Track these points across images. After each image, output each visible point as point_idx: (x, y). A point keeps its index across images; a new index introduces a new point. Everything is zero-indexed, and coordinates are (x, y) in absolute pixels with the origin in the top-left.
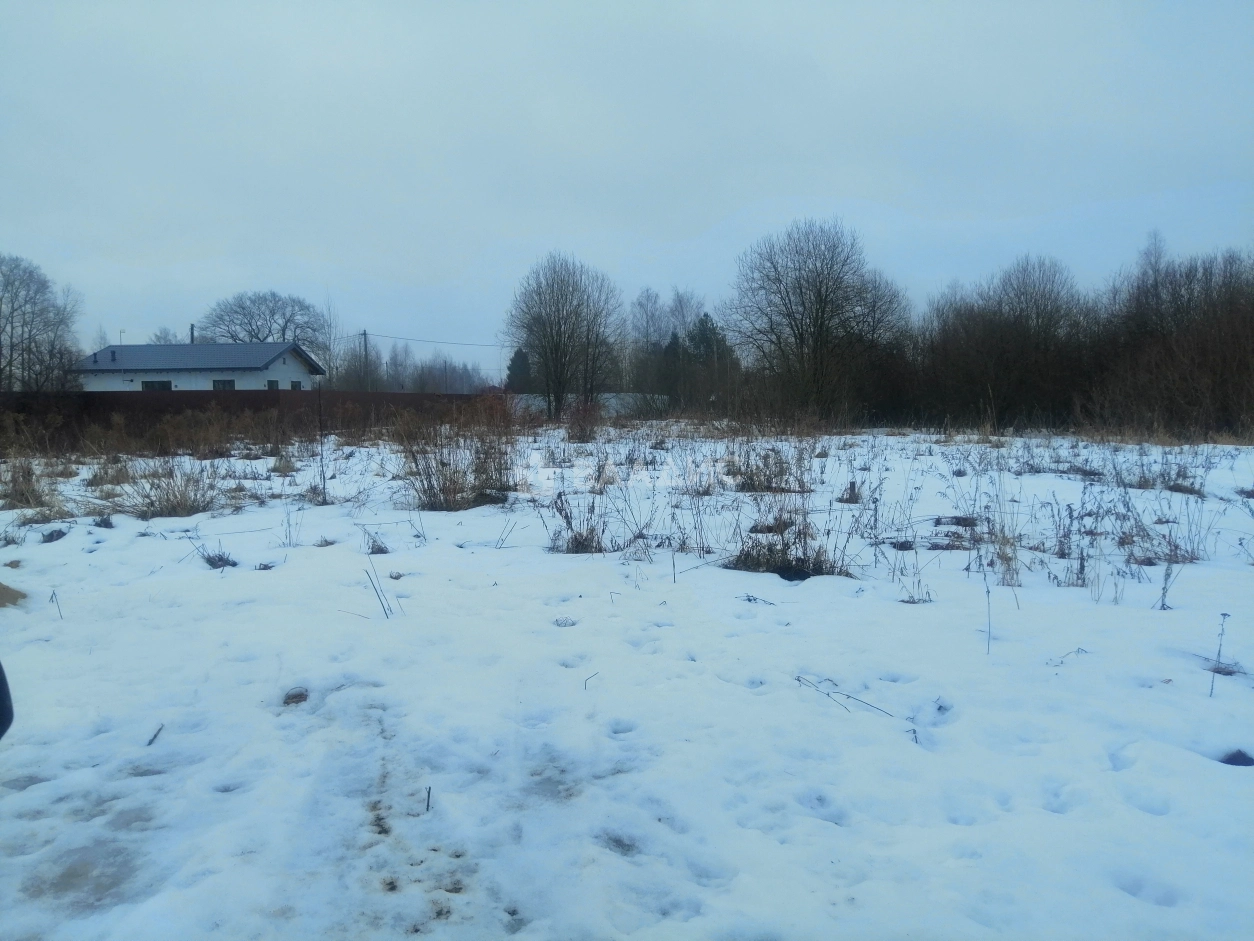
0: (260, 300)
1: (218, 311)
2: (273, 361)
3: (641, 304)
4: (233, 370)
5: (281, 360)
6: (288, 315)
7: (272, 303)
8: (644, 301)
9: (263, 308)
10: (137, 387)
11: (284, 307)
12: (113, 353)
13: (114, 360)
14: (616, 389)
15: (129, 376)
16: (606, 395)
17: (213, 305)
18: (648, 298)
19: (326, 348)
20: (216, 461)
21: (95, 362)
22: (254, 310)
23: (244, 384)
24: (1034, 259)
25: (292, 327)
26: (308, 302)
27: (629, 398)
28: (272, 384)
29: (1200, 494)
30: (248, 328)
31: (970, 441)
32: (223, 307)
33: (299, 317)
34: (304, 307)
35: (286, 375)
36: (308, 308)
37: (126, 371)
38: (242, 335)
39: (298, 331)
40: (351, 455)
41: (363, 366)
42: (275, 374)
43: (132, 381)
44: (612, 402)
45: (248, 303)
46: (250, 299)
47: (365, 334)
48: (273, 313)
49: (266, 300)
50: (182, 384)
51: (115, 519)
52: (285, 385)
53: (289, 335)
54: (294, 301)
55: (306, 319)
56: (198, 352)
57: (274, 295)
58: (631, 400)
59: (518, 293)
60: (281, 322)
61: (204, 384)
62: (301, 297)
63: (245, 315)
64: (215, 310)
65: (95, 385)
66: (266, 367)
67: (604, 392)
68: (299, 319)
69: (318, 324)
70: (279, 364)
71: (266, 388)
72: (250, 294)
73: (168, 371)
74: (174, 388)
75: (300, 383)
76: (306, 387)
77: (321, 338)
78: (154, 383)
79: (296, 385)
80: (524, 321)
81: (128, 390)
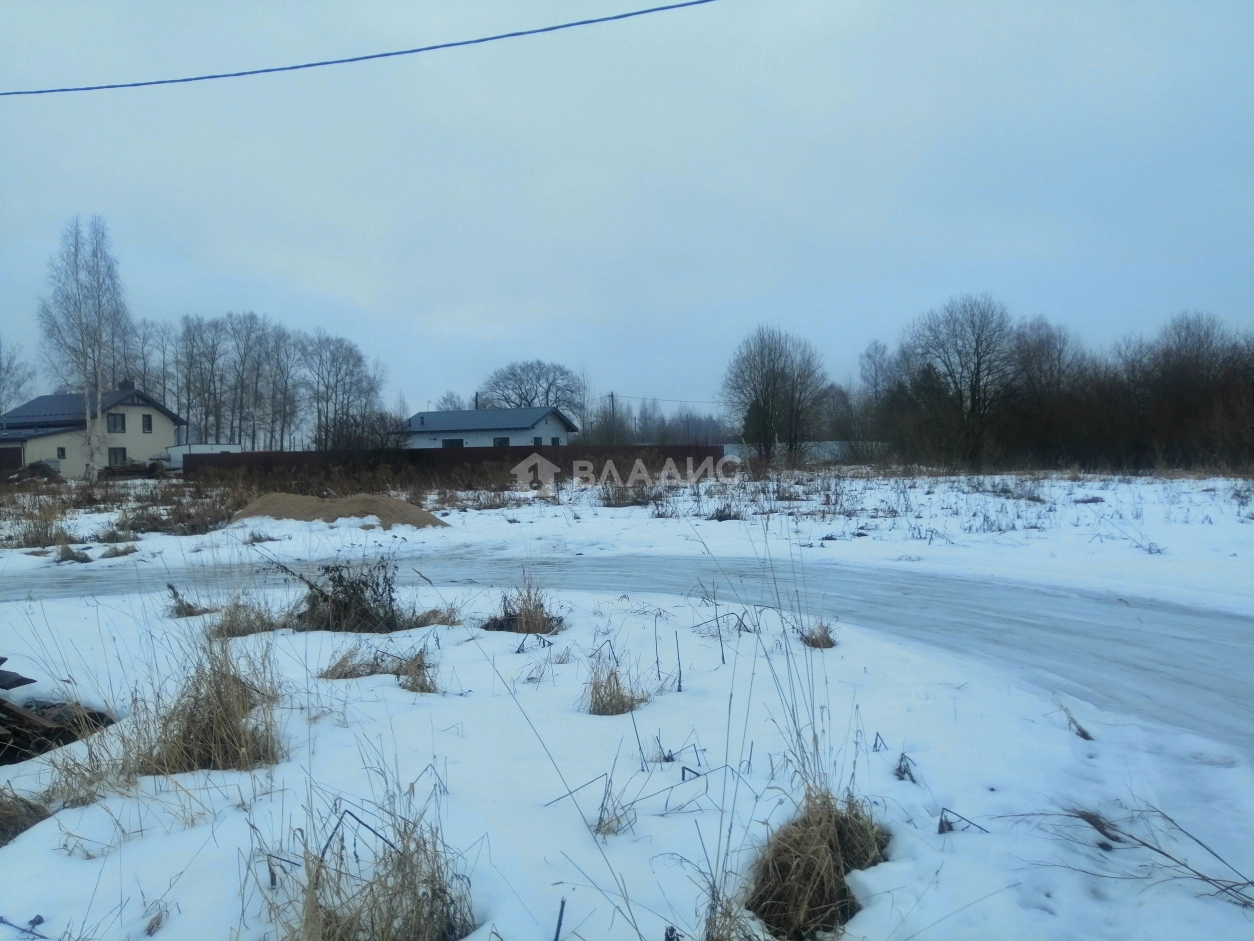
0: (528, 368)
1: (495, 379)
2: (537, 422)
3: (869, 356)
4: (508, 429)
5: (544, 421)
6: (551, 380)
7: (538, 370)
8: (873, 353)
9: (531, 374)
10: (438, 445)
11: (547, 373)
12: (422, 418)
13: (422, 423)
14: (818, 438)
15: (433, 436)
16: (810, 444)
17: (492, 374)
18: (876, 349)
19: (582, 407)
21: (411, 426)
22: (524, 376)
23: (516, 441)
25: (554, 389)
26: (566, 369)
28: (537, 440)
30: (519, 391)
32: (499, 375)
33: (560, 381)
34: (564, 373)
35: (547, 433)
36: (567, 373)
37: (432, 432)
38: (514, 397)
39: (559, 393)
41: (611, 422)
42: (538, 433)
43: (435, 440)
45: (519, 371)
46: (520, 367)
47: (612, 396)
48: (538, 379)
49: (533, 367)
50: (471, 442)
53: (552, 396)
54: (555, 367)
55: (565, 382)
56: (480, 415)
57: (539, 363)
58: (836, 447)
60: (545, 385)
61: (487, 442)
62: (561, 364)
63: (516, 381)
64: (492, 378)
66: (533, 427)
67: (809, 441)
68: (560, 382)
69: (574, 387)
70: (542, 424)
71: (532, 443)
72: (520, 363)
73: (461, 431)
74: (465, 446)
75: (558, 439)
76: (563, 442)
77: (577, 399)
78: (451, 441)
79: (555, 441)
80: (737, 384)
81: (433, 447)
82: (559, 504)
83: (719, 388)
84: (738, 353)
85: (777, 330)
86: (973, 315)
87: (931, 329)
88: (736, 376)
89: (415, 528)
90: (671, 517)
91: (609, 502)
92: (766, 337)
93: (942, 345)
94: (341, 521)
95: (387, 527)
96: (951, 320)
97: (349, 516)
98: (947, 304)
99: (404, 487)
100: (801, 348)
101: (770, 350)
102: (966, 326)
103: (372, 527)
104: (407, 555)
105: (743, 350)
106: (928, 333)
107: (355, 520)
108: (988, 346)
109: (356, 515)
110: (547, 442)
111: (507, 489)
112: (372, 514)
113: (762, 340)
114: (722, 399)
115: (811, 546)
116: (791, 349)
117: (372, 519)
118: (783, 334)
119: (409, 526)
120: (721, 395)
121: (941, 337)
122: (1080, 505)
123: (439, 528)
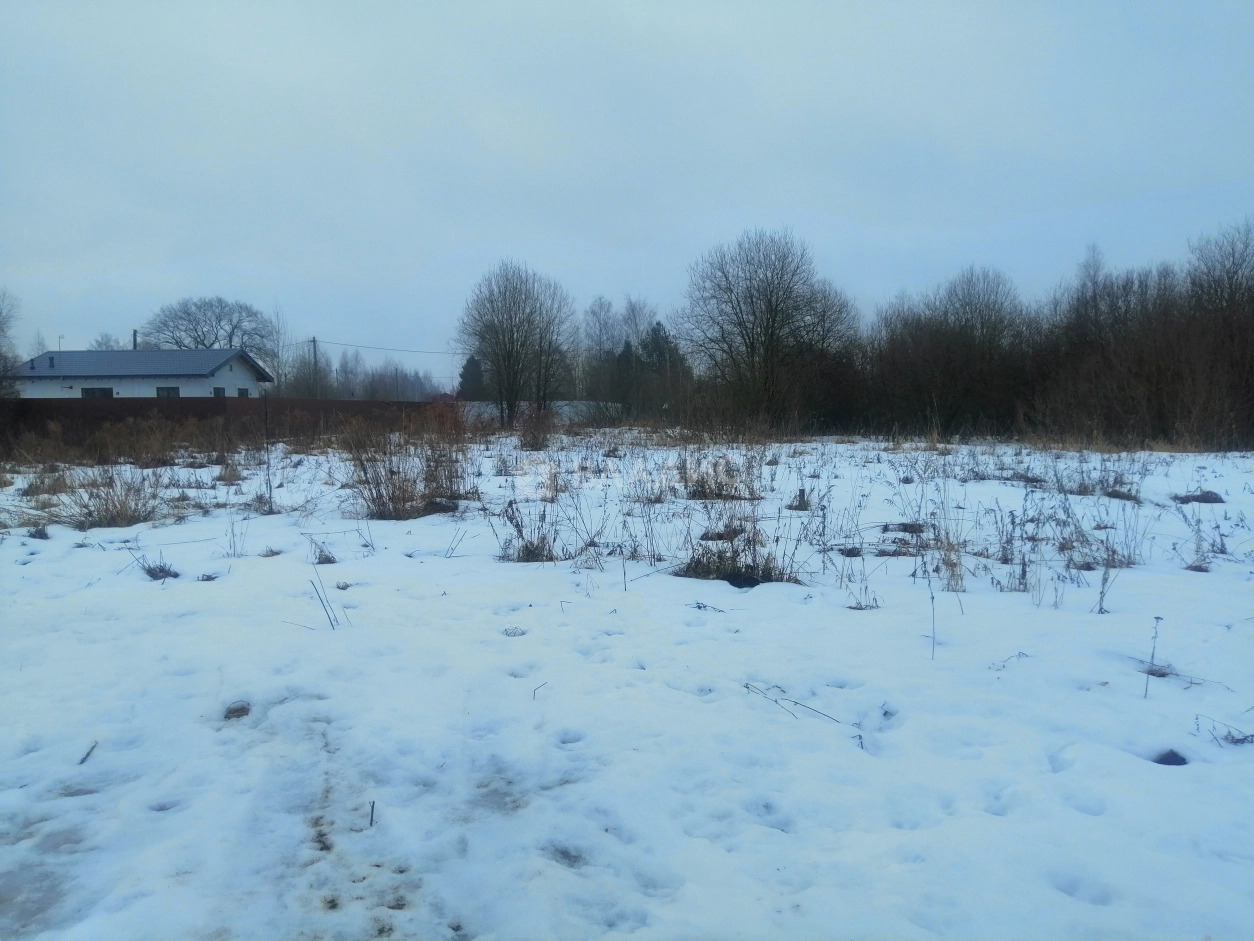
0: (205, 306)
1: (162, 317)
2: (219, 368)
3: (594, 313)
4: (178, 376)
5: (227, 367)
6: (235, 321)
7: (218, 309)
8: (597, 309)
9: (209, 314)
10: (77, 394)
11: (231, 313)
12: (51, 359)
13: (52, 365)
14: (569, 397)
15: (69, 383)
16: (560, 403)
17: (157, 310)
18: (601, 306)
19: (274, 355)
20: (160, 470)
21: (33, 368)
22: (200, 316)
23: (187, 391)
24: (978, 270)
25: (239, 333)
26: (256, 307)
27: (582, 406)
28: (219, 391)
29: (1136, 500)
30: (193, 334)
31: (917, 449)
32: (167, 313)
33: (246, 323)
34: (252, 314)
35: (233, 383)
36: (255, 314)
37: (65, 378)
38: (187, 341)
39: (246, 338)
40: (299, 463)
41: (312, 373)
42: (221, 381)
43: (71, 388)
44: (565, 410)
45: (194, 309)
46: (195, 304)
47: (314, 341)
48: (219, 319)
49: (212, 305)
50: (124, 391)
51: (51, 530)
52: (231, 392)
53: (236, 342)
54: (241, 307)
55: (254, 325)
56: (141, 357)
57: (220, 301)
58: (584, 408)
59: (470, 300)
60: (228, 328)
61: (147, 391)
62: (248, 304)
63: (190, 321)
64: (158, 316)
65: (31, 392)
66: (212, 374)
67: (558, 399)
68: (246, 325)
69: (265, 330)
70: (225, 371)
71: (212, 396)
72: (195, 300)
73: (109, 377)
74: (115, 396)
75: (247, 390)
76: (254, 394)
77: (269, 345)
78: (94, 390)
79: (243, 392)
80: (474, 330)
81: (67, 397)
84: (478, 292)
88: (475, 320)
92: (511, 275)
100: (551, 290)
101: (515, 291)
105: (483, 289)
113: (506, 278)
114: (457, 347)
116: (540, 291)
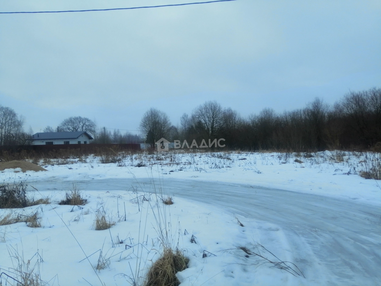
0: (76, 119)
1: (65, 122)
2: (79, 136)
3: (183, 118)
4: (69, 139)
5: (82, 136)
6: (84, 123)
7: (79, 120)
8: (184, 117)
9: (77, 121)
10: (44, 144)
11: (83, 120)
12: (38, 135)
13: (38, 136)
15: (42, 141)
17: (63, 120)
18: (185, 116)
19: (94, 131)
21: (34, 137)
22: (75, 122)
23: (72, 142)
25: (85, 126)
26: (89, 119)
28: (79, 142)
30: (73, 126)
32: (66, 121)
34: (88, 120)
35: (83, 140)
36: (89, 121)
37: (42, 139)
38: (71, 128)
39: (87, 127)
41: (104, 136)
42: (79, 140)
45: (73, 120)
46: (73, 118)
47: (104, 128)
48: (80, 122)
49: (78, 119)
50: (56, 143)
53: (84, 128)
54: (85, 119)
55: (89, 123)
56: (60, 134)
57: (80, 117)
59: (143, 118)
60: (82, 124)
61: (62, 143)
62: (87, 118)
63: (72, 123)
64: (64, 122)
66: (78, 138)
68: (87, 124)
69: (92, 125)
71: (77, 143)
72: (73, 117)
73: (52, 139)
74: (54, 144)
76: (88, 143)
77: (93, 129)
78: (49, 142)
79: (85, 142)
80: (144, 125)
81: (42, 144)
82: (86, 163)
83: (139, 126)
84: (144, 116)
85: (156, 109)
86: (212, 107)
87: (200, 110)
88: (144, 123)
89: (35, 172)
90: (123, 166)
91: (103, 162)
92: (153, 111)
93: (203, 115)
94: (6, 170)
95: (24, 171)
96: (206, 108)
97: (9, 168)
98: (205, 103)
99: (31, 158)
100: (164, 115)
101: (154, 115)
102: (210, 109)
103: (19, 172)
104: (31, 181)
105: (146, 115)
106: (199, 112)
107: (12, 170)
108: (216, 116)
109: (12, 168)
110: (82, 143)
111: (69, 158)
112: (19, 167)
113: (152, 112)
114: (139, 129)
115: (166, 174)
116: (161, 115)
117: (18, 169)
118: (158, 110)
119: (32, 171)
120: (139, 128)
121: (203, 113)
122: (240, 160)
123: (44, 171)
